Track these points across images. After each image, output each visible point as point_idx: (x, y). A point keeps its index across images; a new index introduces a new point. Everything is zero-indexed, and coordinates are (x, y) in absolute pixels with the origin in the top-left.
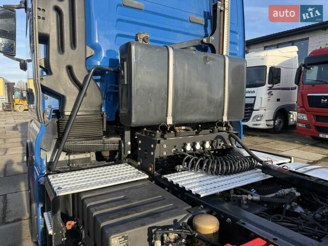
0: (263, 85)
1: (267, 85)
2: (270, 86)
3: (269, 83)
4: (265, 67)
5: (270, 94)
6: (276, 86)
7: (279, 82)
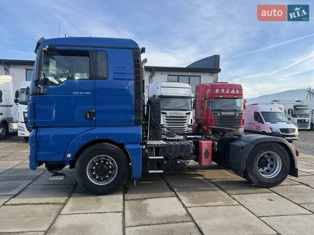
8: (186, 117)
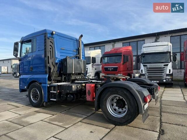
0: (90, 64)
1: (91, 64)
2: (92, 64)
3: (92, 63)
4: (90, 57)
5: (93, 67)
6: (94, 64)
7: (95, 62)
8: (164, 68)
